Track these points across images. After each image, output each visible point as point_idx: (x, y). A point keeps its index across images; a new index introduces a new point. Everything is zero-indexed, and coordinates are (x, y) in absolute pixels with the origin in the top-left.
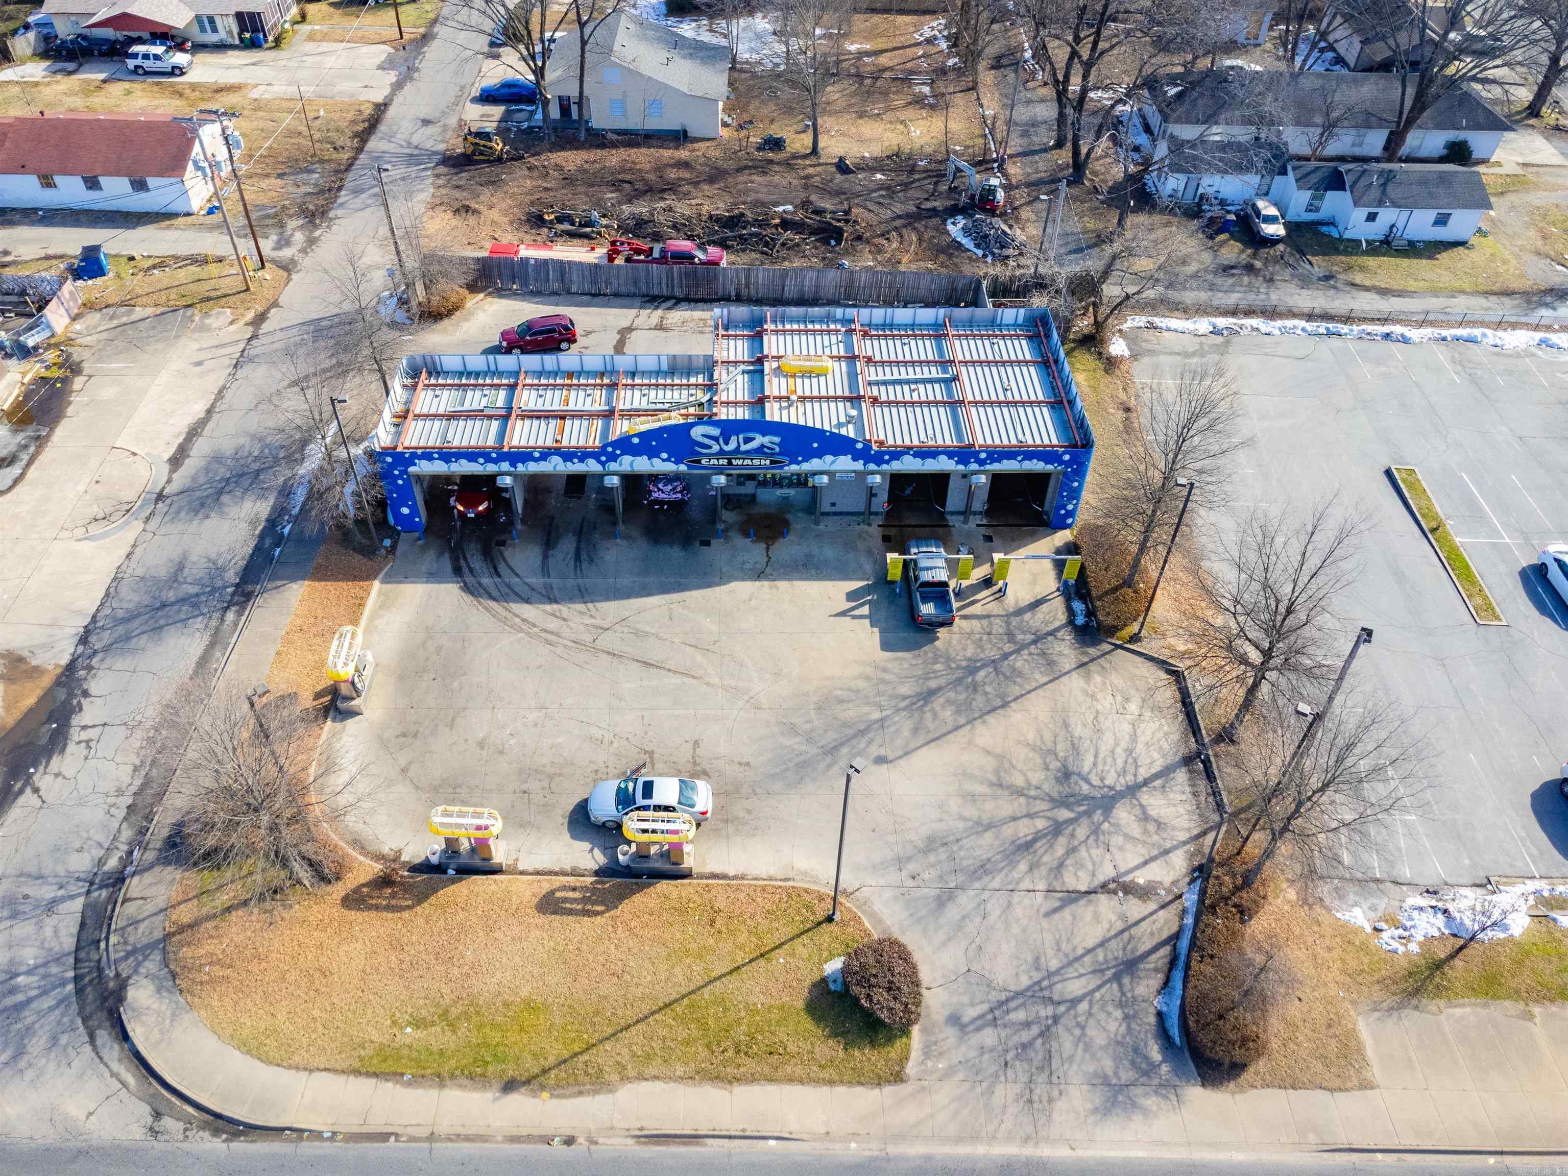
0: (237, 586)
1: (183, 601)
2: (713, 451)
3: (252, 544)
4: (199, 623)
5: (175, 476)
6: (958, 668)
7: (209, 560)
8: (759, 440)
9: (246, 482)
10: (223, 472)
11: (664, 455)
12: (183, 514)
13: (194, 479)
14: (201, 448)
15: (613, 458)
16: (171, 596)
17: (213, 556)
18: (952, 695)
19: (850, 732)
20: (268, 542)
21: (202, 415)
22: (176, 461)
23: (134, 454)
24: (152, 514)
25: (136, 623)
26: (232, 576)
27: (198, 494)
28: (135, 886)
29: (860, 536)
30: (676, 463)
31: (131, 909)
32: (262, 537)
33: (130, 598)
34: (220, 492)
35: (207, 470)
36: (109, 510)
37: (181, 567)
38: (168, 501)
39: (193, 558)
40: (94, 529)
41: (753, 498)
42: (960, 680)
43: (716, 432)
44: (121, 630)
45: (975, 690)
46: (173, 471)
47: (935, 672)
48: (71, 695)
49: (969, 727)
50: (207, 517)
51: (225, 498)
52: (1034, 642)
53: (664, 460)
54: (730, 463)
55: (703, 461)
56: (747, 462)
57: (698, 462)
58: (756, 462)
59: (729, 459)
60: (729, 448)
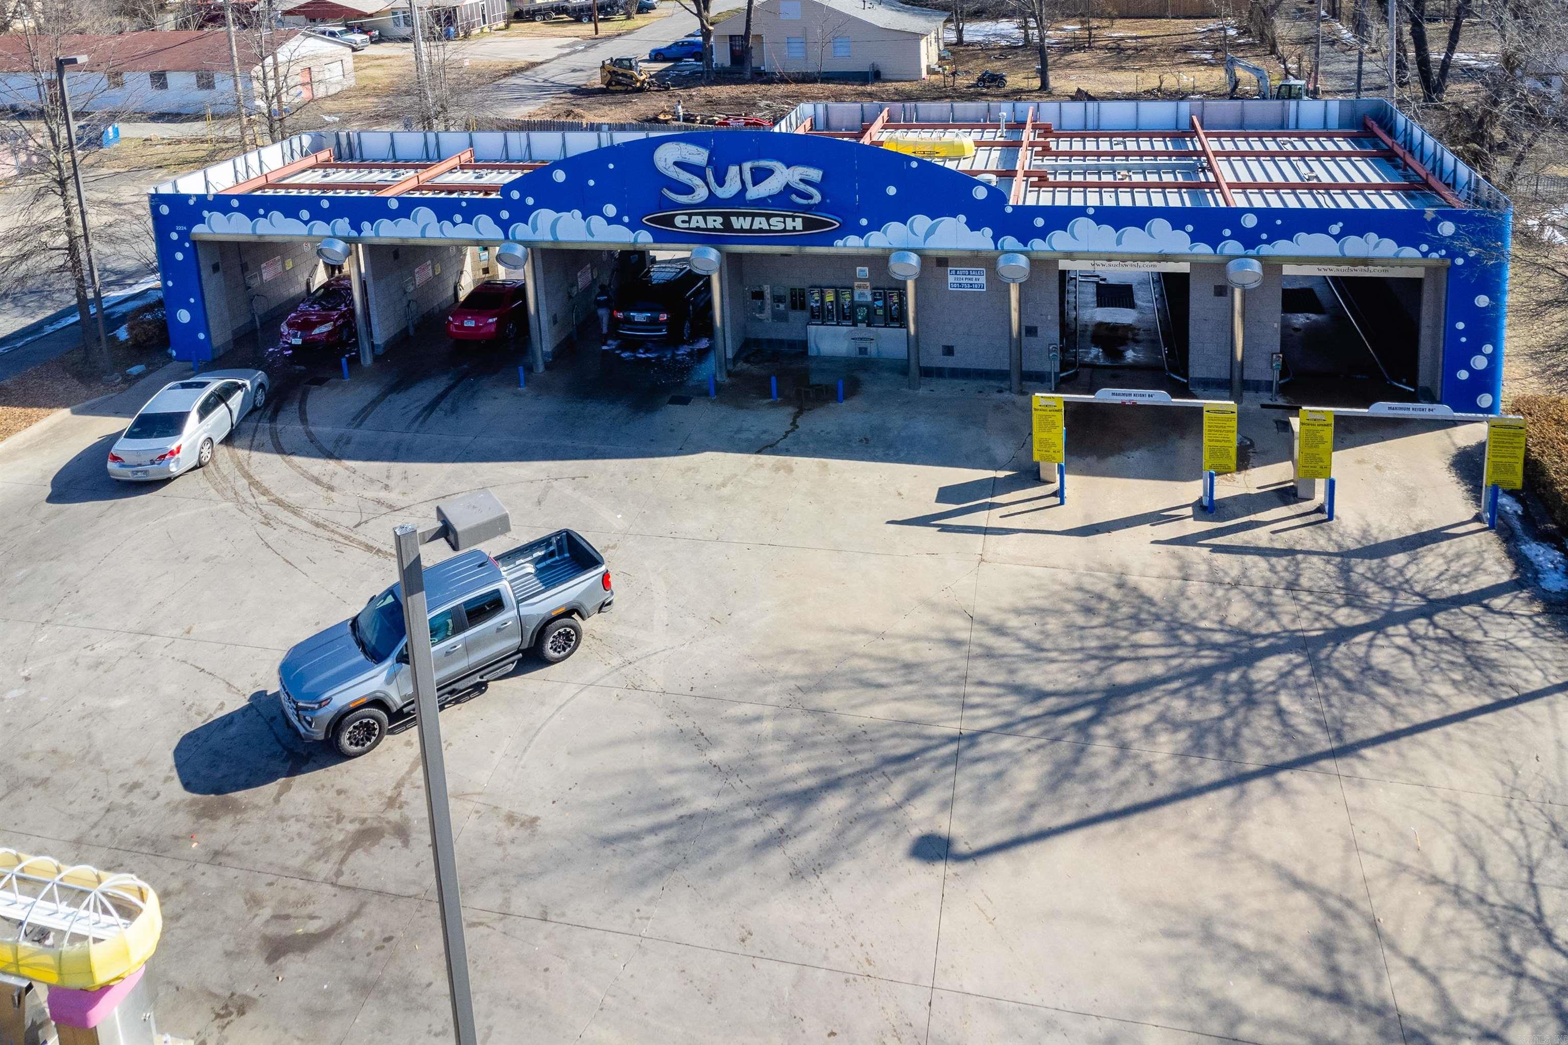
2: (696, 198)
6: (1201, 645)
11: (610, 209)
15: (521, 214)
18: (1179, 705)
19: (867, 758)
29: (997, 407)
30: (634, 227)
41: (801, 347)
42: (1204, 675)
45: (1250, 702)
47: (1136, 646)
49: (1228, 793)
52: (1419, 613)
53: (610, 221)
54: (727, 226)
55: (678, 221)
56: (760, 223)
57: (669, 221)
58: (777, 223)
59: (726, 217)
60: (731, 188)
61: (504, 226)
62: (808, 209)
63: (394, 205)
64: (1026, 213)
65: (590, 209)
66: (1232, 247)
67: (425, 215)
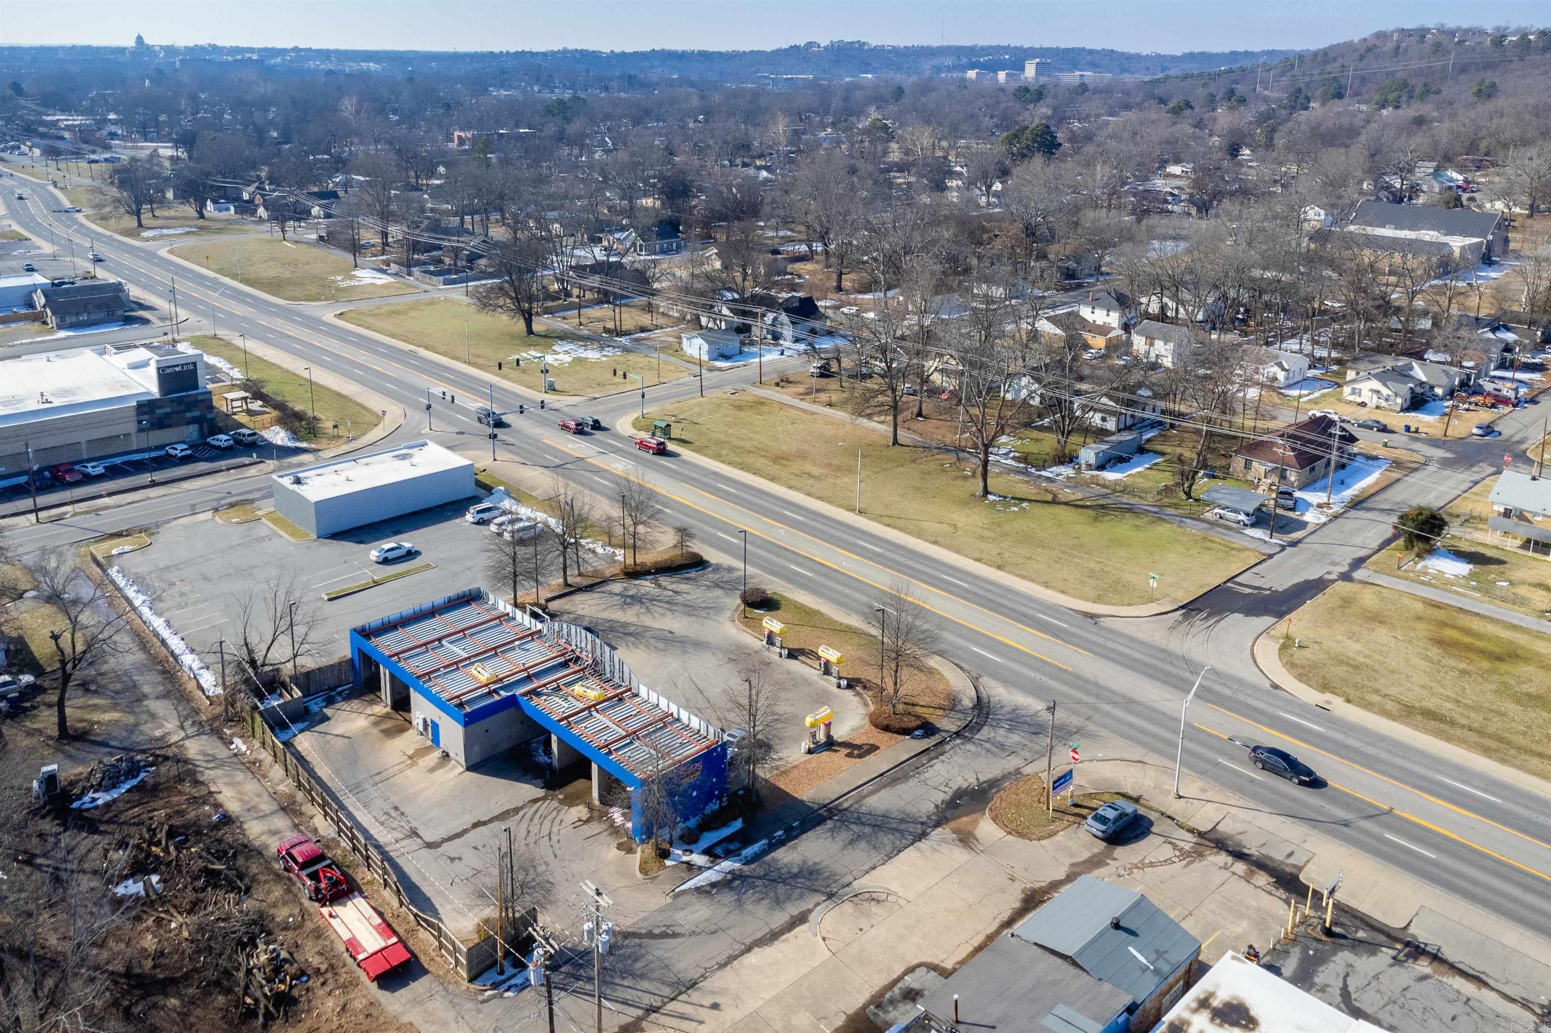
0: (830, 818)
1: (863, 824)
3: (804, 836)
4: (863, 809)
5: (811, 906)
7: (833, 838)
9: (774, 875)
10: (781, 888)
12: (826, 874)
13: (801, 896)
14: (780, 918)
16: (867, 830)
17: (830, 840)
20: (795, 833)
21: (756, 949)
22: (802, 919)
23: (824, 939)
24: (844, 887)
25: (894, 825)
26: (829, 824)
27: (808, 883)
28: (954, 729)
31: (959, 723)
32: (796, 837)
33: (887, 840)
34: (795, 876)
35: (789, 897)
36: (866, 904)
37: (852, 842)
38: (828, 890)
39: (841, 844)
40: (884, 896)
44: (903, 827)
46: (810, 911)
48: (944, 811)
50: (815, 864)
51: (795, 870)
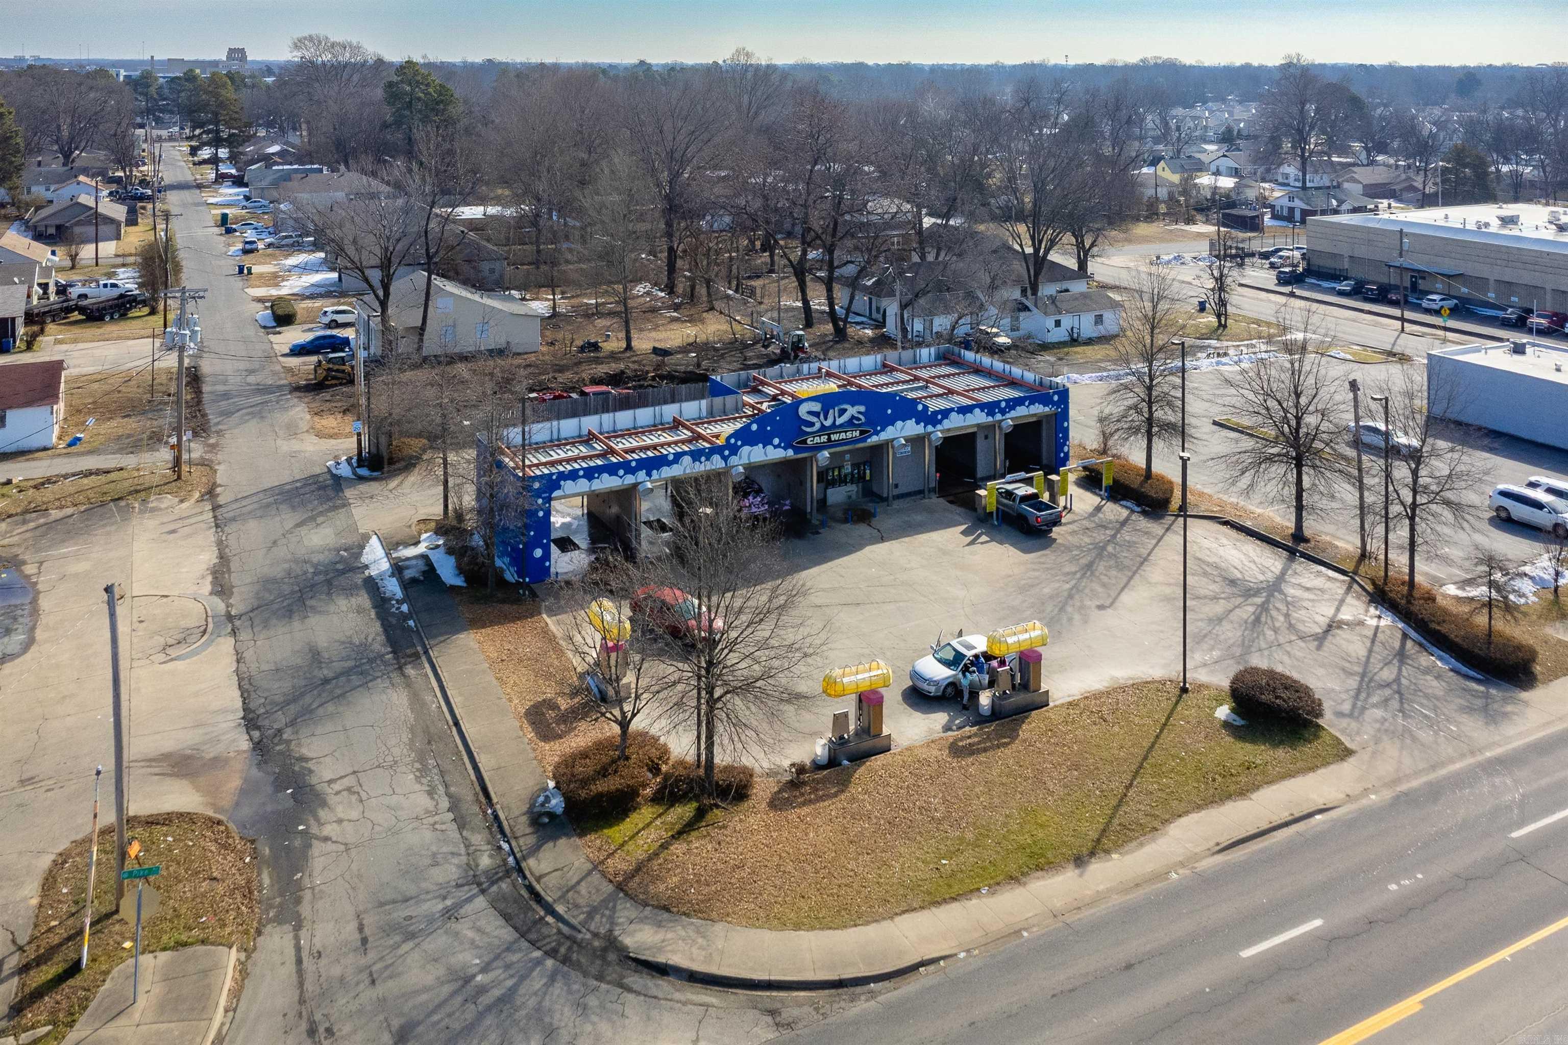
2: (815, 429)
8: (852, 411)
11: (776, 441)
30: (785, 448)
41: (824, 502)
43: (816, 407)
53: (775, 447)
54: (829, 440)
55: (809, 442)
56: (843, 436)
57: (805, 442)
58: (849, 435)
59: (829, 435)
60: (828, 423)
61: (725, 459)
62: (859, 425)
63: (671, 457)
64: (935, 413)
65: (767, 442)
66: (999, 417)
67: (687, 459)
